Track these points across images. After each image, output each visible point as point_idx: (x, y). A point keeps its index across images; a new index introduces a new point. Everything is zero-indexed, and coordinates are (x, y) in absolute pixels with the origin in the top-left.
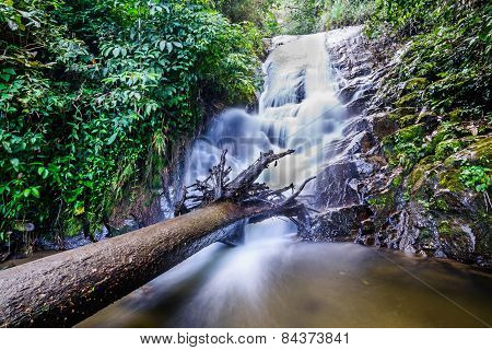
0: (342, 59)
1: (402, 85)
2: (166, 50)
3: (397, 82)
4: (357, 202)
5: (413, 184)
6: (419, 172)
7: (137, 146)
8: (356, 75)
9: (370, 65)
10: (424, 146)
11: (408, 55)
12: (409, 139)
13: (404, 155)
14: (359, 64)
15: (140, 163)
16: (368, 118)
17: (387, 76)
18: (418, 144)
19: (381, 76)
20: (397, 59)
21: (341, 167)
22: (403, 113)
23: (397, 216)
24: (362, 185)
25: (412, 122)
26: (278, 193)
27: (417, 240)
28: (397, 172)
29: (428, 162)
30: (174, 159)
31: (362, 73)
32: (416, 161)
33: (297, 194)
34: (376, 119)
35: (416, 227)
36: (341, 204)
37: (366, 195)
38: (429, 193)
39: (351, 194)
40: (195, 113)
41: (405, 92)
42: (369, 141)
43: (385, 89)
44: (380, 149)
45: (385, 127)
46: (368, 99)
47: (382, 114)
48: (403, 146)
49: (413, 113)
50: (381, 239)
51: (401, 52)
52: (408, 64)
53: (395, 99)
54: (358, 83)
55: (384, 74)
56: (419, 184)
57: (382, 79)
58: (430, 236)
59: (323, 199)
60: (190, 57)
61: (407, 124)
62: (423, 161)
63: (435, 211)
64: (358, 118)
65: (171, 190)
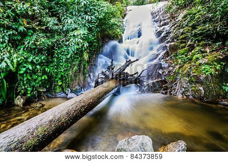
0: (157, 18)
1: (182, 30)
2: (88, 20)
3: (179, 29)
4: (161, 78)
5: (183, 71)
6: (186, 67)
8: (163, 25)
9: (169, 20)
10: (188, 56)
11: (185, 17)
12: (183, 54)
13: (180, 60)
14: (164, 20)
16: (167, 45)
17: (176, 26)
18: (186, 56)
19: (173, 26)
20: (180, 18)
22: (181, 43)
23: (176, 84)
24: (164, 72)
25: (184, 47)
26: (132, 75)
27: (183, 92)
28: (178, 67)
29: (189, 63)
30: (92, 63)
31: (165, 24)
32: (185, 63)
33: (139, 76)
34: (170, 45)
35: (183, 87)
36: (155, 79)
37: (165, 76)
38: (189, 75)
39: (159, 75)
40: (99, 44)
41: (182, 34)
42: (167, 54)
43: (174, 31)
44: (171, 58)
45: (174, 49)
46: (167, 36)
47: (173, 43)
48: (180, 56)
49: (185, 43)
50: (170, 92)
51: (182, 15)
52: (184, 21)
53: (178, 37)
54: (164, 29)
55: (175, 24)
56: (185, 72)
58: (188, 91)
60: (97, 21)
62: (187, 63)
63: (191, 82)
65: (91, 74)
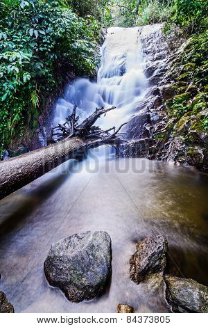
0: (150, 47)
1: (182, 67)
2: (34, 36)
3: (179, 65)
4: (149, 137)
5: (178, 127)
6: (183, 121)
7: (21, 102)
8: (157, 59)
9: (166, 52)
10: (188, 106)
11: (188, 47)
12: (180, 102)
13: (176, 111)
14: (159, 51)
15: (24, 112)
16: (160, 88)
17: (174, 61)
18: (185, 105)
19: (171, 60)
20: (181, 50)
21: (142, 117)
22: (180, 85)
23: (168, 145)
24: (152, 127)
25: (184, 91)
26: (106, 132)
27: (176, 157)
28: (171, 121)
29: (188, 115)
31: (160, 58)
32: (182, 114)
33: (116, 133)
34: (164, 89)
35: (177, 150)
36: (140, 138)
37: (154, 133)
38: (186, 132)
39: (146, 133)
40: (57, 81)
41: (183, 72)
42: (159, 102)
43: (172, 69)
44: (164, 107)
45: (169, 93)
46: (161, 75)
47: (168, 86)
48: (176, 105)
49: (185, 85)
50: (159, 156)
51: (185, 45)
52: (187, 53)
53: (176, 76)
54: (157, 64)
55: (173, 59)
56: (181, 127)
57: (171, 63)
58: (182, 155)
59: (131, 135)
60: (51, 42)
61: (181, 92)
62: (185, 114)
63: (187, 142)
64: (155, 87)
65: (44, 129)
